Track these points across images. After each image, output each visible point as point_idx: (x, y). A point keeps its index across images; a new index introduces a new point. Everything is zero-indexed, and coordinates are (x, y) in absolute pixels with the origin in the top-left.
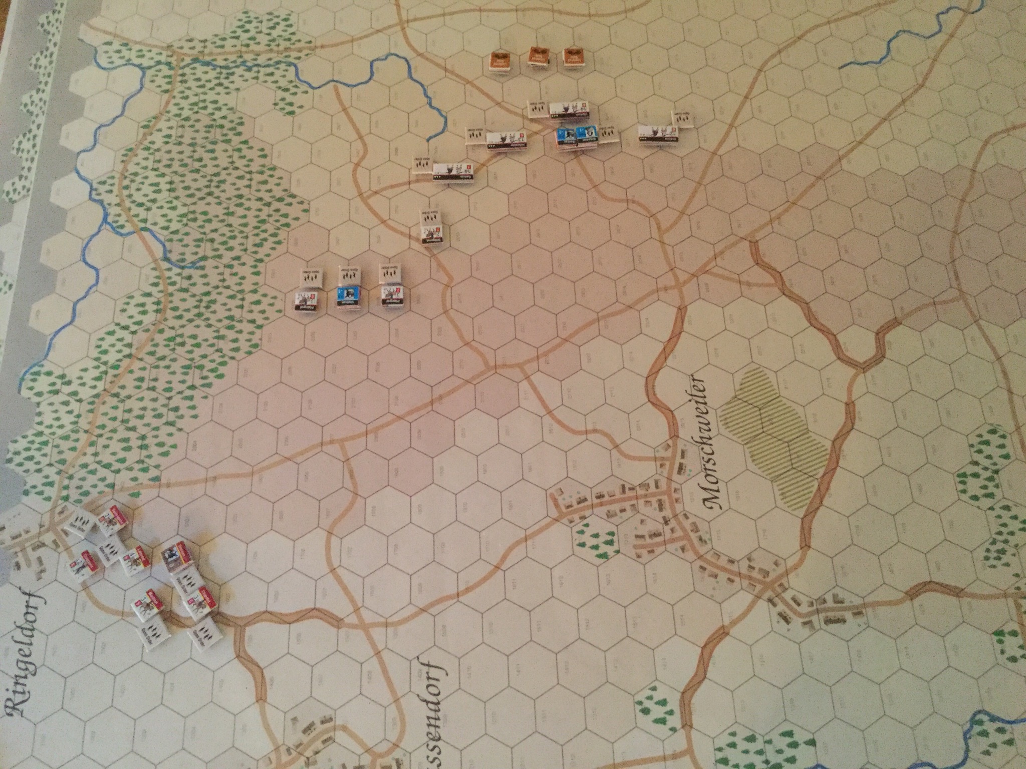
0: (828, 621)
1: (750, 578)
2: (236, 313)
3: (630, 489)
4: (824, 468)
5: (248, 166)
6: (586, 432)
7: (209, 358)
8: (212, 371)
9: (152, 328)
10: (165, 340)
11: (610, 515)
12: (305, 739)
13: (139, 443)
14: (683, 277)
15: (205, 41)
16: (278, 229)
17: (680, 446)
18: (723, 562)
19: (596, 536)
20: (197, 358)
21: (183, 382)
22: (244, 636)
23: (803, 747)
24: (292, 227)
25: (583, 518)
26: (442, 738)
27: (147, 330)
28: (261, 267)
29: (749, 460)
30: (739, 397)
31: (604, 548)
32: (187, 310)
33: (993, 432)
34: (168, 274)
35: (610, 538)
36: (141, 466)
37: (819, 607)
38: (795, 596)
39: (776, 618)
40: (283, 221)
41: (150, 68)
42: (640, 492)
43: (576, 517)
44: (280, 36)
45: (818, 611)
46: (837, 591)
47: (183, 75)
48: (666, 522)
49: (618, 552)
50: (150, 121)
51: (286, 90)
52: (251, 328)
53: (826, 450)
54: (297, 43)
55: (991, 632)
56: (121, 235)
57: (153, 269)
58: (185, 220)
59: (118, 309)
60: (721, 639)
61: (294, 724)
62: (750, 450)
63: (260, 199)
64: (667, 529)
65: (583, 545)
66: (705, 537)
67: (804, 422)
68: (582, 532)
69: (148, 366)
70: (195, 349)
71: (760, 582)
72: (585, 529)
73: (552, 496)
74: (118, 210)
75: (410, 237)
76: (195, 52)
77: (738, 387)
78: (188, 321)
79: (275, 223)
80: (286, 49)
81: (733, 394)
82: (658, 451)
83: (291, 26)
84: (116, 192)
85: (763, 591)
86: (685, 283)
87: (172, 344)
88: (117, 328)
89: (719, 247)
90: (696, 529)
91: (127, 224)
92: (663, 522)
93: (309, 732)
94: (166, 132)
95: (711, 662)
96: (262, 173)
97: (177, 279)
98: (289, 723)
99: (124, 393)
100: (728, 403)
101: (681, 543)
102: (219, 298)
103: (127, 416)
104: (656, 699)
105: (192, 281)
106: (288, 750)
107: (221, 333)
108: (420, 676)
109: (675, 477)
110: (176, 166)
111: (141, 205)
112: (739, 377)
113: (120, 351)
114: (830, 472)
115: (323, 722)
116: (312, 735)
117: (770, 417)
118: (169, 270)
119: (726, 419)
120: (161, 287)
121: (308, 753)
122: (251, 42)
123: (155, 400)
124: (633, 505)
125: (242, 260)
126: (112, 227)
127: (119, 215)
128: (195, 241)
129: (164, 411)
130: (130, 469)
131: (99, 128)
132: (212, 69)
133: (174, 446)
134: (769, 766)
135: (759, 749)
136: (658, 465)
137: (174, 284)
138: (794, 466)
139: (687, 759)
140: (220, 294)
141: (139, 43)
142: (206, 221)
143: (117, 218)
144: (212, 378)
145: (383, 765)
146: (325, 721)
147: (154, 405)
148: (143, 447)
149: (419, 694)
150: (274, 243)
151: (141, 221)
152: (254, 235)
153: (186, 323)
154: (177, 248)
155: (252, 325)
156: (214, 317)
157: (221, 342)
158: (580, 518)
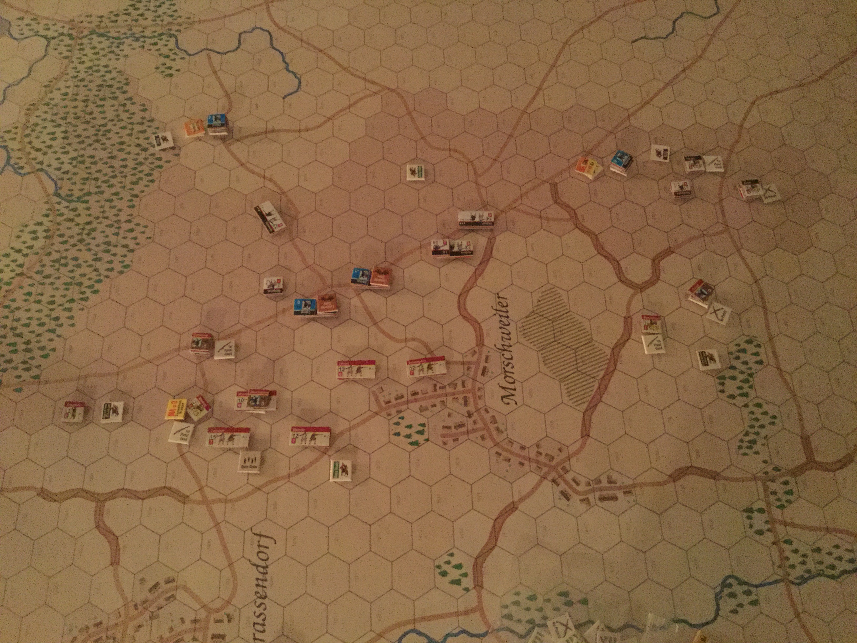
0: (603, 499)
1: (538, 462)
2: (113, 239)
3: (441, 388)
4: (603, 371)
5: (131, 118)
6: (406, 340)
7: (87, 277)
8: (89, 287)
9: (41, 251)
10: (52, 261)
11: (422, 409)
12: (150, 596)
13: (25, 347)
15: (101, 17)
16: (152, 169)
17: (485, 352)
18: (516, 448)
19: (410, 427)
20: (77, 277)
21: (64, 296)
22: (103, 510)
23: (577, 605)
24: (164, 168)
25: (400, 412)
26: (268, 597)
27: (37, 254)
28: (136, 201)
29: (542, 364)
30: (536, 312)
31: (416, 437)
32: (72, 237)
33: (749, 342)
34: (57, 207)
35: (421, 428)
36: (25, 366)
37: (595, 486)
38: (575, 477)
39: (558, 495)
40: (157, 163)
41: (54, 38)
42: (449, 390)
44: (165, 13)
45: (594, 490)
46: (611, 473)
47: (82, 44)
48: (470, 415)
49: (427, 440)
50: (51, 82)
51: (168, 57)
52: (124, 251)
53: (607, 355)
54: (179, 19)
55: (742, 510)
56: (20, 174)
57: (47, 203)
58: (74, 163)
59: (14, 235)
60: (512, 512)
61: (141, 584)
62: (543, 356)
63: (139, 145)
64: (471, 420)
65: (398, 434)
66: (502, 428)
67: (590, 333)
68: (398, 424)
69: (36, 283)
70: (77, 269)
71: (545, 465)
72: (400, 421)
73: (374, 393)
74: (19, 154)
75: (264, 177)
76: (93, 26)
77: (535, 304)
78: (71, 245)
79: (150, 165)
80: (169, 23)
81: (531, 310)
82: (466, 357)
83: (174, 5)
84: (18, 139)
85: (547, 473)
87: (57, 265)
88: (12, 252)
89: (525, 189)
90: (494, 421)
91: (26, 166)
92: (467, 415)
93: (155, 590)
94: (64, 90)
95: (501, 533)
96: (142, 124)
97: (65, 211)
98: (138, 583)
99: (14, 305)
100: (526, 317)
101: (479, 434)
103: (15, 324)
104: (452, 564)
105: (77, 213)
106: (136, 606)
107: (98, 256)
108: (252, 545)
109: (479, 377)
110: (70, 119)
111: (38, 150)
112: (537, 295)
113: (13, 271)
114: (609, 374)
115: (166, 582)
116: (157, 593)
117: (561, 329)
118: (59, 203)
119: (524, 330)
120: (50, 218)
121: (153, 608)
122: (140, 18)
123: (39, 311)
124: (443, 402)
125: (120, 196)
126: (14, 169)
127: (20, 158)
128: (83, 179)
129: (46, 320)
130: (15, 368)
131: (9, 87)
132: (107, 40)
133: (54, 350)
135: (539, 606)
136: (466, 369)
137: (62, 215)
138: (579, 369)
139: (477, 614)
140: (100, 223)
141: (46, 18)
142: (92, 163)
143: (18, 161)
144: (88, 293)
145: (216, 619)
146: (169, 581)
147: (38, 315)
148: (28, 350)
149: (251, 559)
150: (148, 181)
151: (38, 163)
152: (132, 175)
153: (69, 247)
154: (66, 185)
155: (125, 249)
156: (93, 243)
157: (99, 263)
158: (397, 412)
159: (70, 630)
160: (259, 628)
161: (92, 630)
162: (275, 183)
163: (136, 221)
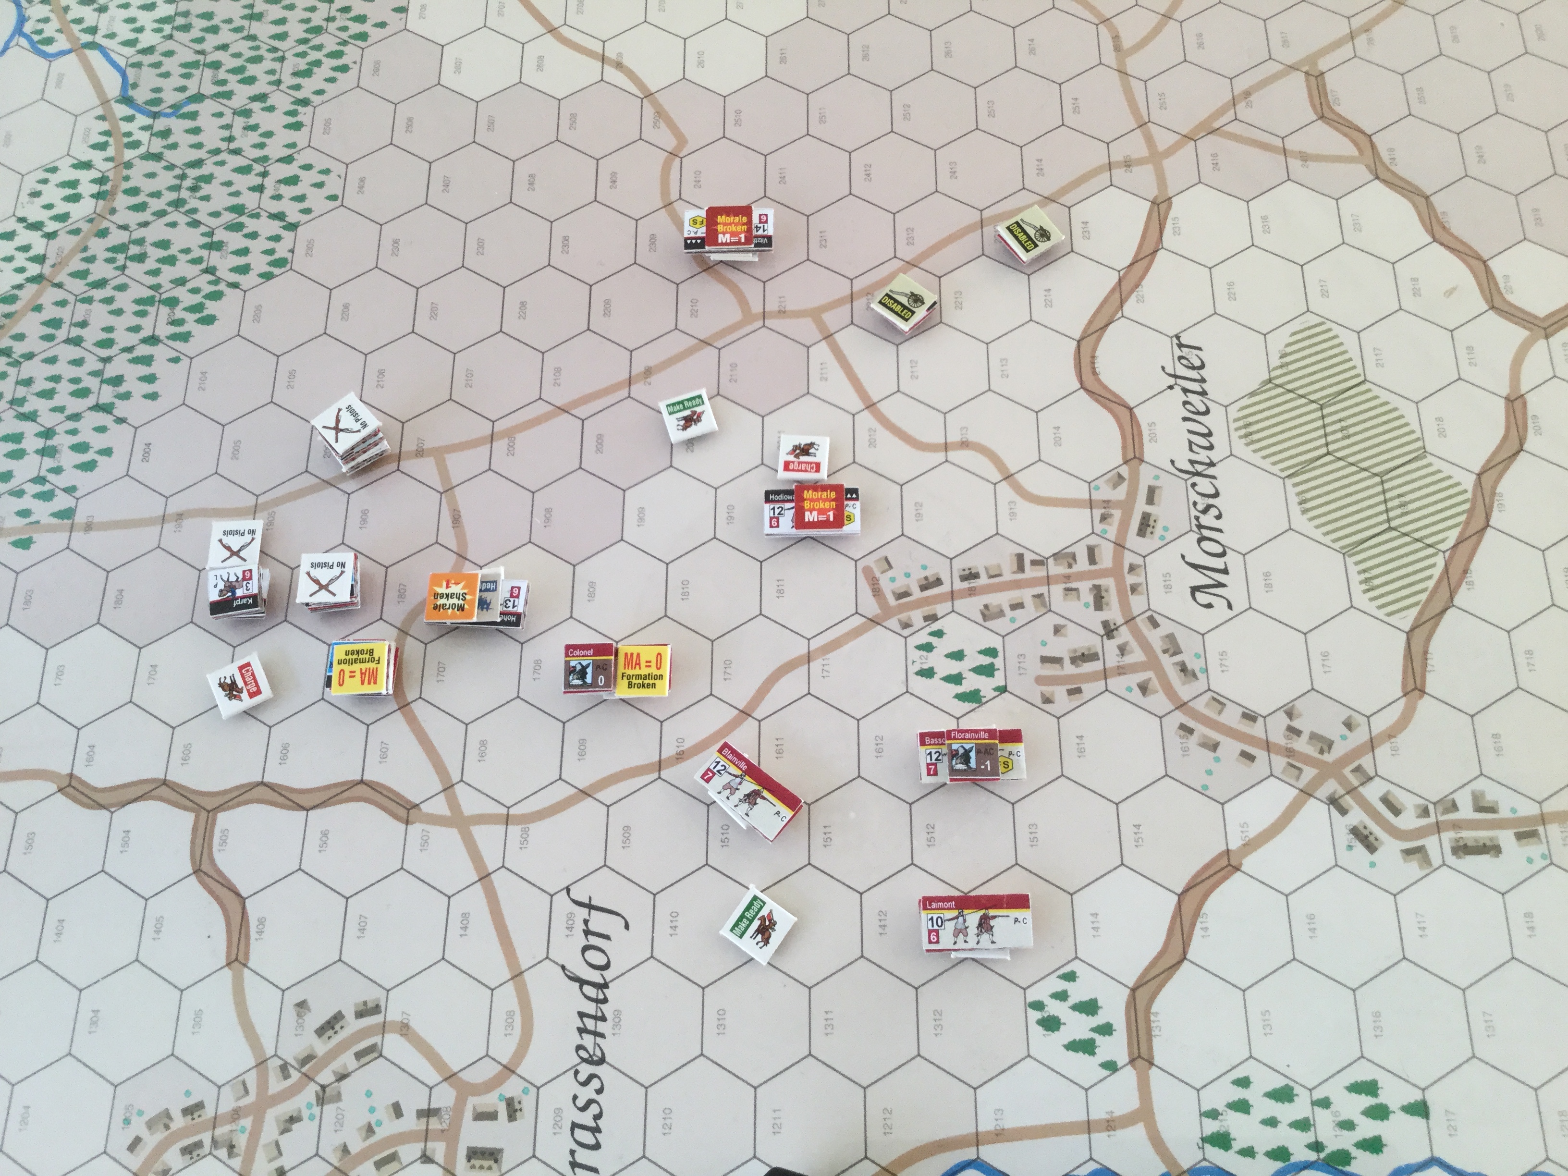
0: (1462, 849)
1: (1290, 752)
2: (250, 200)
3: (1034, 563)
4: (1458, 530)
6: (946, 447)
7: (189, 285)
8: (192, 309)
9: (85, 227)
10: (108, 250)
11: (988, 614)
12: (321, 1047)
13: (40, 443)
14: (1164, 140)
16: (345, 43)
17: (1146, 477)
18: (1231, 717)
19: (958, 656)
20: (167, 285)
21: (136, 329)
22: (212, 831)
23: (1399, 1119)
24: (370, 41)
25: (932, 618)
26: (607, 1059)
27: (76, 232)
28: (304, 115)
29: (1295, 510)
30: (1278, 381)
31: (972, 682)
32: (157, 195)
34: (125, 127)
35: (986, 660)
36: (38, 488)
37: (1441, 818)
38: (1388, 792)
39: (1344, 837)
40: (356, 28)
43: (916, 616)
45: (1438, 828)
46: (1481, 784)
49: (1002, 690)
52: (275, 227)
53: (1466, 491)
56: (46, 55)
57: (102, 118)
58: (167, 29)
59: (26, 190)
60: (1225, 878)
61: (299, 1015)
62: (1298, 489)
64: (1111, 646)
65: (927, 673)
66: (1193, 664)
67: (1418, 434)
68: (927, 648)
69: (71, 299)
70: (165, 268)
71: (1309, 761)
72: (934, 640)
73: (867, 571)
74: (44, 11)
75: (603, 59)
77: (1275, 362)
78: (154, 214)
79: (339, 34)
81: (1265, 377)
82: (1097, 488)
85: (1317, 782)
86: (1170, 151)
87: (121, 258)
88: (20, 228)
89: (1241, 85)
90: (1173, 647)
91: (57, 36)
92: (1102, 632)
93: (330, 1033)
95: (1198, 925)
97: (144, 137)
98: (290, 1013)
99: (19, 348)
100: (1252, 394)
101: (1141, 677)
102: (218, 171)
103: (21, 392)
104: (1072, 1001)
105: (171, 140)
106: (284, 1069)
107: (216, 238)
108: (570, 928)
109: (1133, 540)
112: (1279, 341)
113: (21, 270)
114: (1472, 538)
115: (360, 1015)
116: (336, 1039)
117: (1343, 424)
118: (130, 119)
119: (1247, 425)
120: (110, 152)
121: (326, 1076)
123: (78, 362)
124: (1039, 596)
125: (269, 103)
126: (32, 43)
127: (46, 20)
128: (185, 65)
129: (92, 383)
130: (19, 493)
133: (107, 452)
134: (1322, 1155)
135: (1299, 1116)
136: (1097, 518)
137: (136, 145)
138: (1393, 524)
139: (1138, 1131)
140: (222, 163)
142: (206, 30)
143: (40, 26)
144: (191, 325)
145: (479, 1110)
146: (364, 1011)
147: (75, 372)
148: (47, 452)
149: (568, 967)
150: (335, 69)
151: (84, 31)
152: (297, 55)
153: (150, 218)
154: (148, 79)
155: (278, 223)
156: (204, 208)
157: (215, 254)
158: (926, 618)
159: (127, 1121)
160: (586, 1137)
161: (179, 1122)
162: (631, 75)
163: (302, 158)
